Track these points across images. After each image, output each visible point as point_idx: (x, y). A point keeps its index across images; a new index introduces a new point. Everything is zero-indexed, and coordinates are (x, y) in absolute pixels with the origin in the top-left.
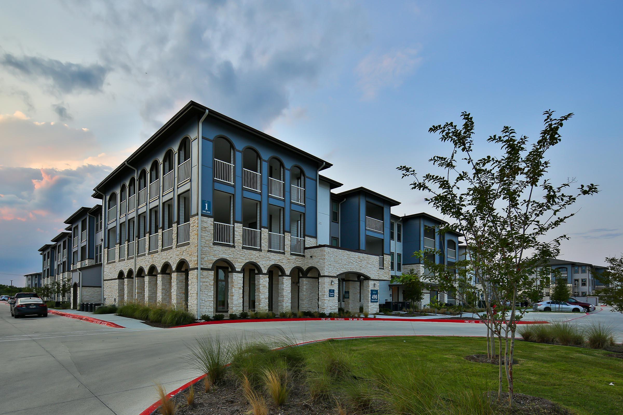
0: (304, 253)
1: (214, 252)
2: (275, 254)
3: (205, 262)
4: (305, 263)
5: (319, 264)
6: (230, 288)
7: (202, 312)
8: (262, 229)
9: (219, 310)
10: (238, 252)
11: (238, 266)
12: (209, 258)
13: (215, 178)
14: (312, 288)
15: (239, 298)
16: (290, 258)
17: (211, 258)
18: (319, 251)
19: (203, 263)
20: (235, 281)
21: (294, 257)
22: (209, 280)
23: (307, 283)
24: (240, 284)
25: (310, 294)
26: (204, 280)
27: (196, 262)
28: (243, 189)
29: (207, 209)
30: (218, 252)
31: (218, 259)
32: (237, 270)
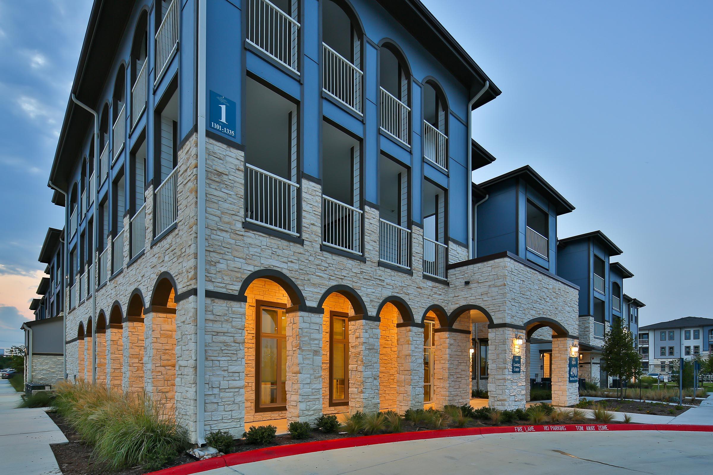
0: (447, 277)
1: (245, 250)
2: (393, 273)
3: (219, 275)
4: (449, 299)
5: (487, 299)
6: (291, 353)
7: (211, 422)
8: (367, 208)
9: (261, 406)
10: (311, 258)
11: (312, 295)
12: (232, 264)
13: (247, 40)
14: (460, 354)
15: (312, 377)
16: (422, 285)
17: (238, 265)
18: (490, 269)
19: (215, 278)
20: (304, 334)
21: (430, 283)
22: (233, 327)
23: (452, 342)
24: (316, 342)
25: (458, 365)
26: (217, 327)
27: (193, 273)
28: (323, 97)
29: (223, 120)
30: (259, 250)
31: (257, 269)
32: (309, 304)
